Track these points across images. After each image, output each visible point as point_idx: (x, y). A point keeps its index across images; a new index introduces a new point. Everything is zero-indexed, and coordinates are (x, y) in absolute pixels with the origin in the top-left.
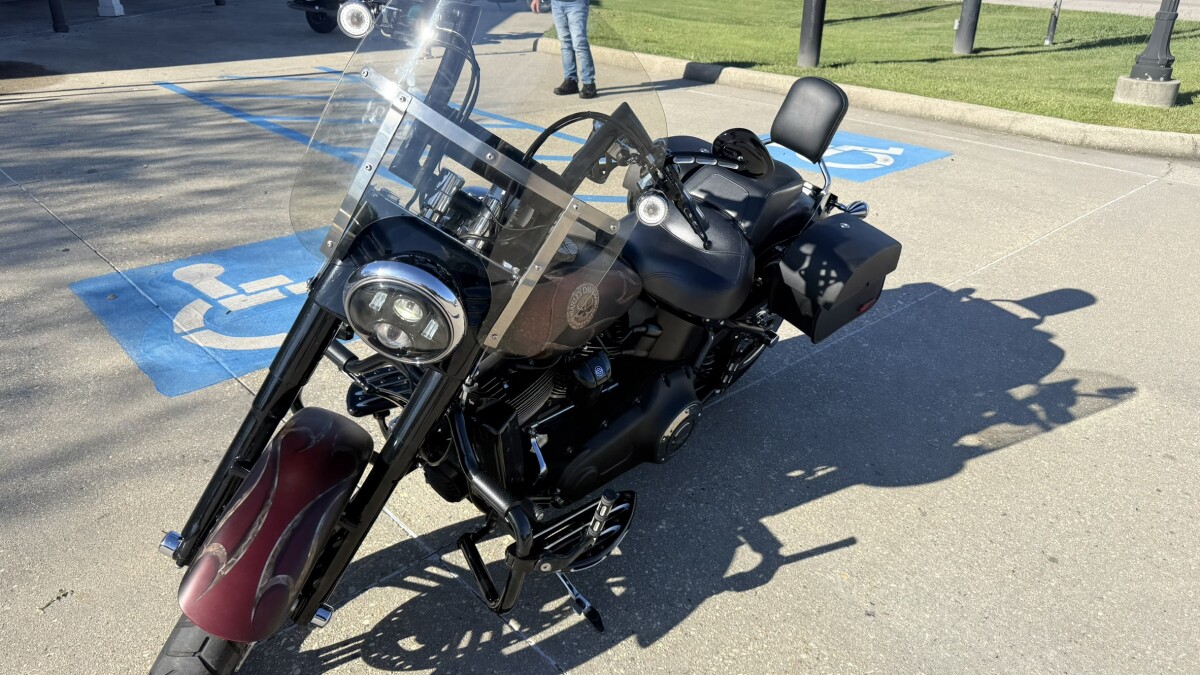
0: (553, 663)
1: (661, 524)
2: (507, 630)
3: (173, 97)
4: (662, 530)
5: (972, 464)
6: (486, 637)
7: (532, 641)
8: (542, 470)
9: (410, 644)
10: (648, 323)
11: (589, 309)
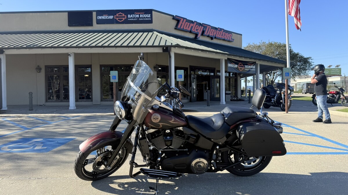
2: (141, 190)
6: (137, 189)
7: (142, 192)
8: (158, 159)
9: (126, 186)
10: (191, 135)
11: (157, 119)
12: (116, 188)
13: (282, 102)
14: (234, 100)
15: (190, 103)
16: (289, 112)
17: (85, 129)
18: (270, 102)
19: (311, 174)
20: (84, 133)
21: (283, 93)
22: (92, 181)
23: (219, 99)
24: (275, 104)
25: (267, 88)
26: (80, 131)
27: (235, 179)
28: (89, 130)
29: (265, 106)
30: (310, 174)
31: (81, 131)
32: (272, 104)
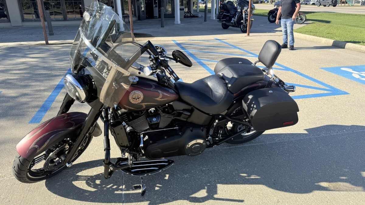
0: (123, 200)
1: (186, 175)
2: (121, 187)
3: (173, 44)
4: (185, 177)
5: (316, 193)
6: (115, 187)
7: (124, 192)
8: (140, 146)
9: (98, 182)
10: (184, 110)
11: (139, 98)
12: (85, 188)
13: (243, 22)
14: (188, 17)
15: (139, 21)
16: (251, 34)
17: (12, 74)
18: (229, 22)
19: (308, 132)
20: (12, 81)
21: (245, 12)
22: (45, 180)
23: (172, 16)
24: (235, 24)
25: (227, 5)
26: (4, 78)
27: (231, 149)
28: (16, 74)
29: (224, 26)
30: (306, 132)
31: (6, 78)
32: (232, 25)
